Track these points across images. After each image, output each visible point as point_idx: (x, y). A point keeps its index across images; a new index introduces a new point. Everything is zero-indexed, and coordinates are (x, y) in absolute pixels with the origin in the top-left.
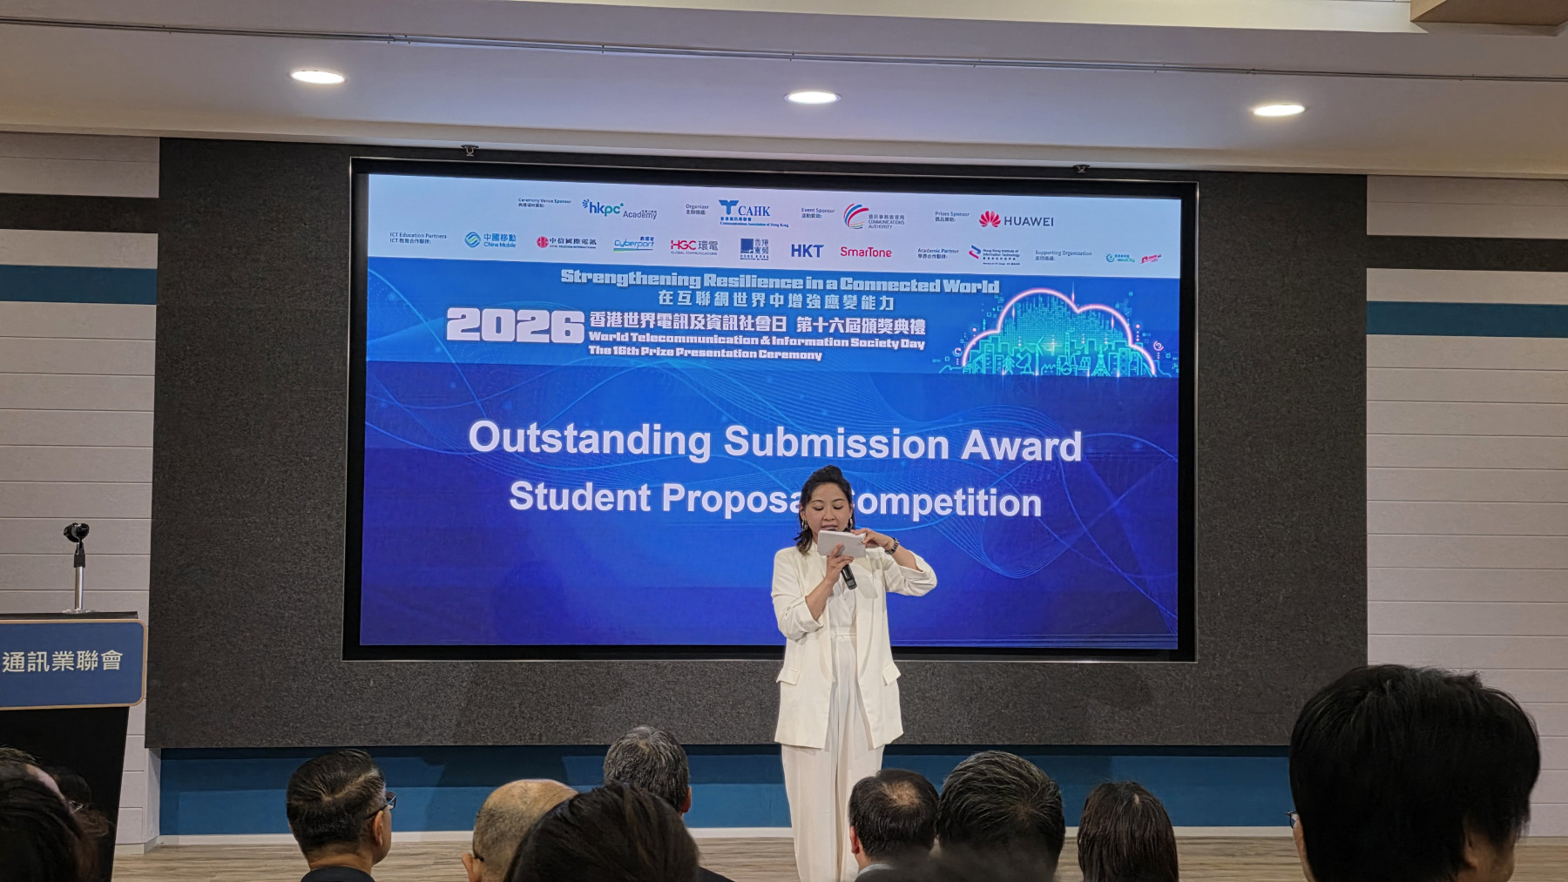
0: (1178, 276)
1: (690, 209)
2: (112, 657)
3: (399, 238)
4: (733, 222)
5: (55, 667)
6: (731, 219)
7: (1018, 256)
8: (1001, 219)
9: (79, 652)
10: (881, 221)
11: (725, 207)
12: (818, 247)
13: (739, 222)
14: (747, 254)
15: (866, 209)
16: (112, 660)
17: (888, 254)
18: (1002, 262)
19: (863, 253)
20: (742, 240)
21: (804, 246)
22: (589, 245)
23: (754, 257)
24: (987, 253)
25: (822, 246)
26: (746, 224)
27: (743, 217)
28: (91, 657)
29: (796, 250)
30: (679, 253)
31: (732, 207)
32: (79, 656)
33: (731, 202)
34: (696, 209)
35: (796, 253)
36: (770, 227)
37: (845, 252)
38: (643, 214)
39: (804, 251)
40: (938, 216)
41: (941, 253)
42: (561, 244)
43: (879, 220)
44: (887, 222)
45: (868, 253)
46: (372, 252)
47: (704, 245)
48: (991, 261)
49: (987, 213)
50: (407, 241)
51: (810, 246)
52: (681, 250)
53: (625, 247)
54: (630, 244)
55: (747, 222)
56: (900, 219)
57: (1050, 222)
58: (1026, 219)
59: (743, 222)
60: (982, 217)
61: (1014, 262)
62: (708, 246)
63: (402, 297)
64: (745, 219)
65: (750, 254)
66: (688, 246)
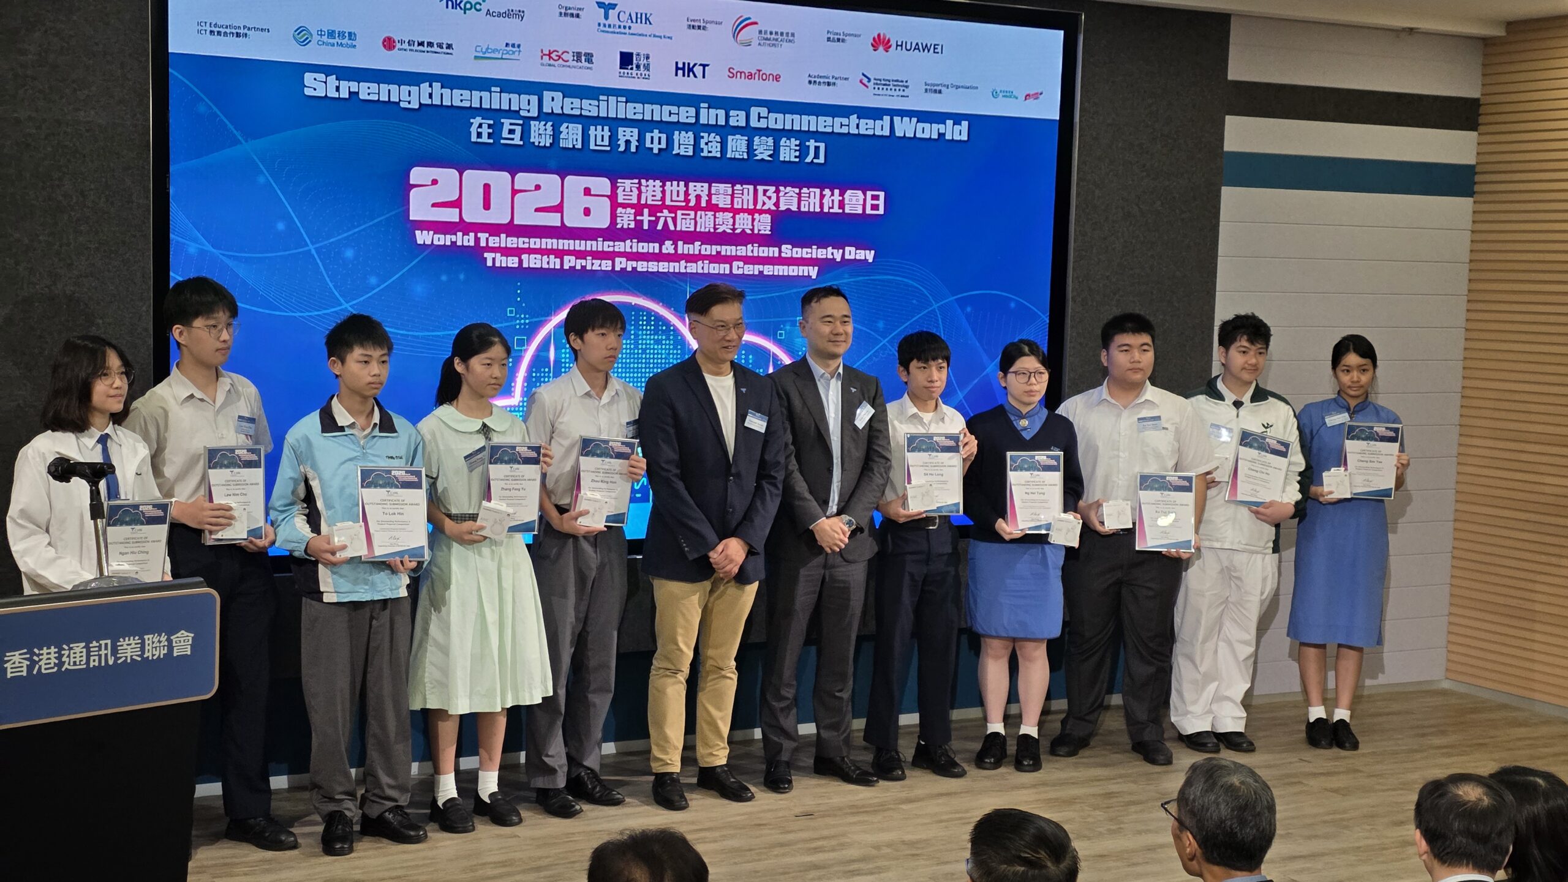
0: (1056, 116)
1: (563, 11)
2: (182, 639)
3: (209, 29)
4: (612, 30)
5: (121, 657)
6: (610, 26)
7: (907, 87)
8: (893, 43)
9: (146, 637)
10: (771, 39)
11: (603, 10)
12: (704, 66)
13: (618, 30)
14: (626, 71)
15: (756, 23)
16: (182, 643)
17: (777, 78)
18: (892, 93)
19: (750, 76)
20: (622, 53)
21: (689, 64)
22: (445, 50)
23: (634, 75)
24: (878, 82)
25: (708, 65)
26: (625, 34)
27: (622, 24)
28: (160, 642)
29: (680, 69)
30: (550, 65)
31: (611, 11)
32: (147, 642)
33: (609, 4)
34: (569, 11)
35: (680, 72)
36: (652, 38)
37: (733, 74)
38: (508, 14)
39: (687, 70)
40: (829, 35)
42: (412, 47)
43: (769, 36)
44: (777, 40)
45: (757, 76)
46: (175, 46)
47: (578, 56)
48: (880, 92)
49: (879, 35)
50: (219, 33)
51: (695, 65)
52: (552, 62)
53: (487, 55)
54: (494, 51)
55: (627, 31)
56: (790, 37)
57: (939, 50)
58: (917, 44)
59: (622, 30)
60: (874, 39)
61: (903, 94)
62: (583, 58)
63: (215, 109)
64: (625, 27)
65: (630, 71)
66: (560, 57)
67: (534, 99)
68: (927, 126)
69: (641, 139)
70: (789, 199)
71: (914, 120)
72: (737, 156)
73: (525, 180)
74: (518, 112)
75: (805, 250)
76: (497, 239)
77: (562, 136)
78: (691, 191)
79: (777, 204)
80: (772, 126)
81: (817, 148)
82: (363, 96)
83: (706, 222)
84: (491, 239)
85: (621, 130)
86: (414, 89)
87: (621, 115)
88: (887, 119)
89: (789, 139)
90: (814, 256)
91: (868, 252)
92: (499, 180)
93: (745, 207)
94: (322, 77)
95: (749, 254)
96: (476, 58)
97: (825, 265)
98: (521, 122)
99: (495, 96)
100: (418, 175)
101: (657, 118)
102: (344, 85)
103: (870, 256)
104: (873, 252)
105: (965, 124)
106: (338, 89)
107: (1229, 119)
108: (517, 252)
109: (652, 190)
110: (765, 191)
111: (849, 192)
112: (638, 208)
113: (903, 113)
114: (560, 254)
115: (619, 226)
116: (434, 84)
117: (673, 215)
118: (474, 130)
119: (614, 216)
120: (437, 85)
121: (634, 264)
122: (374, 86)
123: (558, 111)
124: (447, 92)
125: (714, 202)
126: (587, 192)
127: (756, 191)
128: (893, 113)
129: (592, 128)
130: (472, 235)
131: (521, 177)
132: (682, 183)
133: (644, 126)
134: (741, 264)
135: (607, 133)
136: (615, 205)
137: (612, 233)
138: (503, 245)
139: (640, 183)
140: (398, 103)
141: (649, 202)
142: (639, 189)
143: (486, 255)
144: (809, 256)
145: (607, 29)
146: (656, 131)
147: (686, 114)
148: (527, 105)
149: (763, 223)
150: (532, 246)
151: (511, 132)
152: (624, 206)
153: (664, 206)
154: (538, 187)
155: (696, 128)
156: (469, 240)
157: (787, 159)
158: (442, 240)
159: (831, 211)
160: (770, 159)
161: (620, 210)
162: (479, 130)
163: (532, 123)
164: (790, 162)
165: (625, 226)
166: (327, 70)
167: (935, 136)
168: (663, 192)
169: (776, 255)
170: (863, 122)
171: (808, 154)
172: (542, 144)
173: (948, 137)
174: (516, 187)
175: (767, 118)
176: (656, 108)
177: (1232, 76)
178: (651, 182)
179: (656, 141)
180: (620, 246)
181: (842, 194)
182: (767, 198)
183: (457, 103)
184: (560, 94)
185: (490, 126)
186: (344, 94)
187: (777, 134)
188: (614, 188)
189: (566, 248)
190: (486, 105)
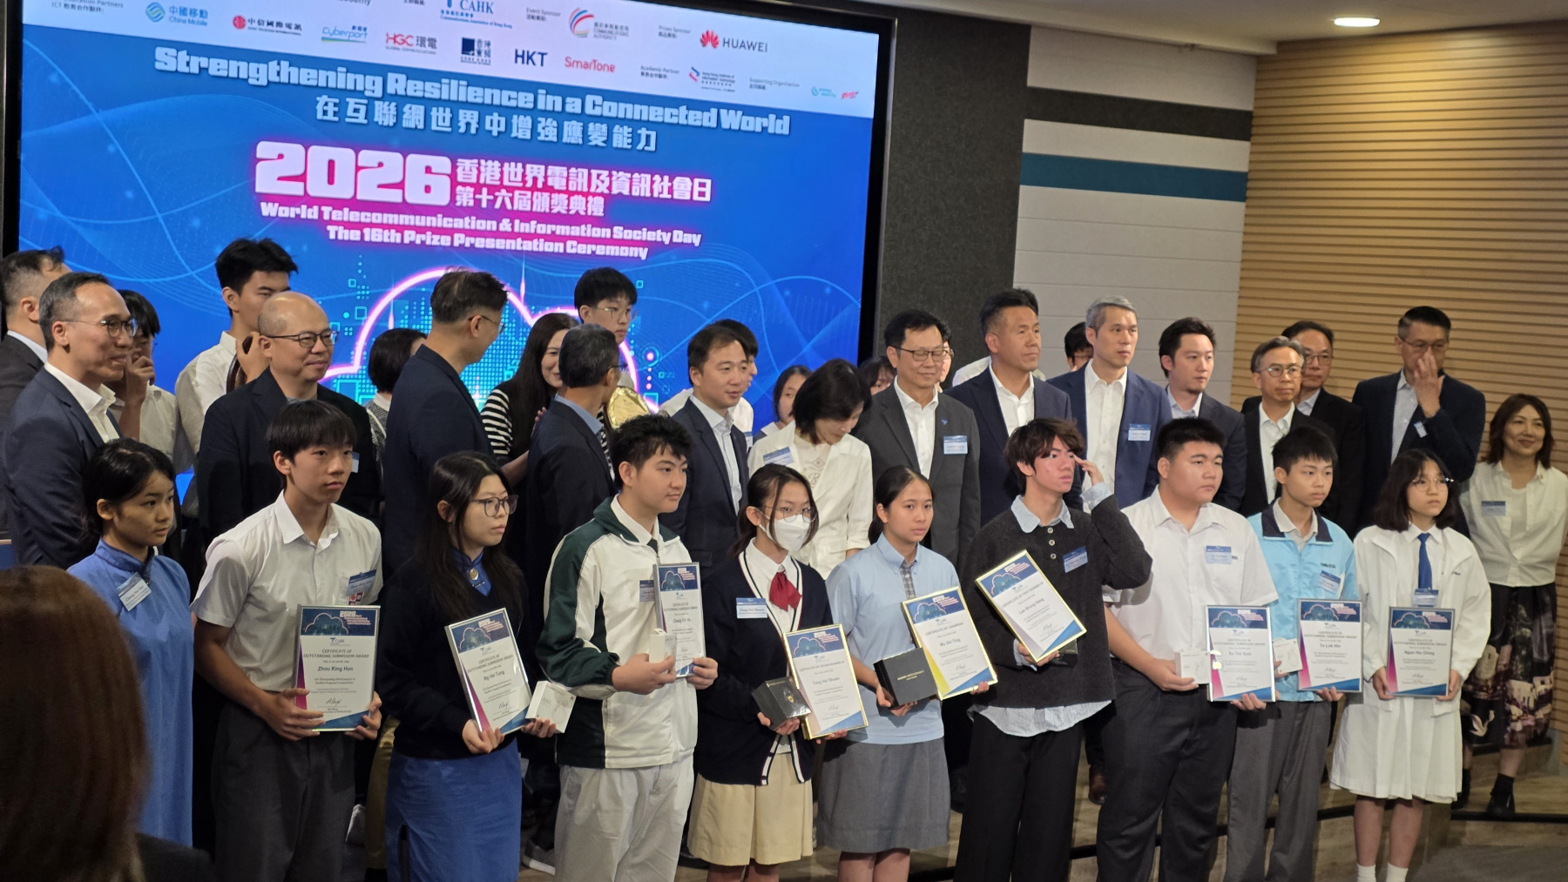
0: (871, 115)
3: (63, 2)
4: (454, 16)
6: (452, 13)
7: (733, 82)
8: (720, 40)
10: (606, 31)
12: (543, 54)
13: (461, 18)
14: (468, 56)
15: (591, 16)
17: (611, 69)
18: (720, 87)
19: (586, 66)
20: (463, 39)
21: (528, 52)
23: (475, 61)
24: (706, 76)
27: (465, 12)
29: (520, 56)
30: (394, 49)
35: (520, 60)
36: (493, 27)
37: (570, 63)
39: (526, 57)
40: (662, 30)
41: (663, 73)
42: (261, 27)
43: (604, 28)
44: (611, 33)
45: (592, 66)
46: (27, 19)
47: (422, 41)
49: (708, 33)
50: (73, 6)
51: (534, 53)
52: (397, 45)
53: (334, 37)
54: (341, 33)
56: (624, 31)
57: (764, 48)
58: (743, 42)
59: (464, 17)
60: (703, 36)
61: (729, 88)
62: (427, 43)
63: (67, 79)
64: (467, 15)
65: (471, 57)
66: (404, 41)
67: (379, 80)
68: (751, 119)
69: (481, 122)
70: (621, 183)
71: (740, 113)
72: (573, 141)
73: (368, 156)
74: (363, 92)
75: (635, 232)
76: (340, 212)
77: (405, 116)
78: (528, 172)
79: (609, 188)
80: (606, 113)
81: (648, 137)
82: (212, 72)
83: (542, 203)
84: (335, 212)
85: (461, 112)
86: (263, 67)
87: (462, 98)
88: (714, 111)
89: (622, 126)
90: (644, 239)
91: (694, 235)
92: (343, 156)
93: (579, 189)
94: (173, 52)
95: (583, 234)
96: (323, 39)
97: (653, 247)
98: (365, 101)
99: (341, 76)
100: (264, 149)
101: (496, 102)
102: (195, 60)
103: (696, 239)
104: (699, 236)
105: (787, 118)
106: (188, 64)
107: (1028, 123)
108: (359, 226)
109: (490, 171)
110: (599, 176)
111: (677, 180)
112: (477, 187)
113: (729, 107)
114: (400, 229)
115: (458, 204)
116: (282, 62)
117: (510, 195)
118: (319, 108)
119: (453, 194)
120: (285, 64)
121: (472, 240)
122: (223, 63)
123: (401, 92)
124: (294, 70)
125: (550, 183)
126: (428, 170)
127: (590, 175)
128: (719, 106)
129: (434, 109)
130: (316, 208)
131: (364, 154)
132: (520, 165)
133: (484, 109)
134: (575, 243)
135: (448, 115)
136: (454, 183)
137: (451, 210)
138: (346, 219)
139: (479, 164)
140: (246, 80)
141: (488, 182)
142: (478, 169)
143: (329, 228)
144: (639, 238)
145: (450, 16)
146: (496, 115)
147: (525, 100)
148: (372, 85)
149: (597, 207)
150: (374, 221)
151: (356, 110)
152: (464, 185)
153: (501, 186)
154: (381, 165)
155: (534, 113)
156: (312, 213)
157: (620, 146)
158: (288, 212)
159: (661, 196)
160: (604, 145)
161: (459, 188)
162: (325, 107)
163: (377, 103)
164: (622, 149)
165: (465, 204)
166: (178, 46)
167: (759, 129)
168: (502, 173)
169: (609, 236)
170: (692, 113)
171: (639, 142)
172: (385, 124)
173: (771, 130)
174: (360, 164)
175: (601, 106)
176: (496, 92)
177: (1032, 81)
178: (490, 162)
179: (495, 123)
180: (459, 223)
181: (671, 180)
182: (601, 181)
183: (304, 81)
184: (404, 77)
185: (335, 105)
186: (195, 70)
187: (612, 122)
188: (454, 167)
189: (407, 223)
190: (332, 84)
